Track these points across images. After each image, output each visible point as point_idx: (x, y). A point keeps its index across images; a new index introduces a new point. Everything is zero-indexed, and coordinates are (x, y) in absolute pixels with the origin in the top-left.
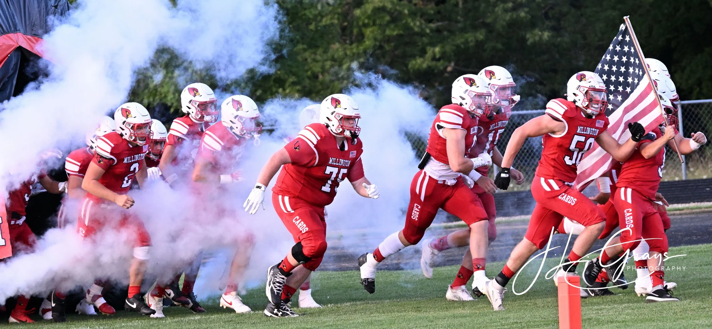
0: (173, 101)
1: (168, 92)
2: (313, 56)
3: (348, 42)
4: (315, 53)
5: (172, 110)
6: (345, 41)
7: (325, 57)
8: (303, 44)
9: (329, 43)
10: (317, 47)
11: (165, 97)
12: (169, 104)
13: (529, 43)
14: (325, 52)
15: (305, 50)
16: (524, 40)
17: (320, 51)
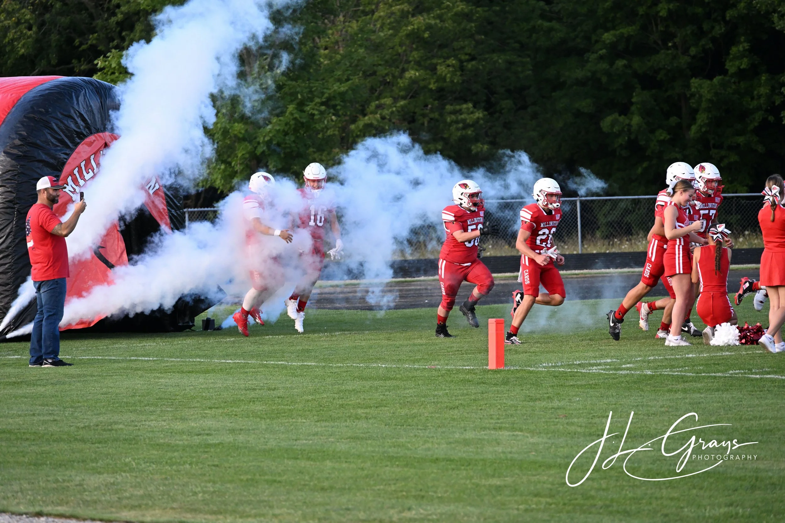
0: (220, 185)
1: (217, 178)
2: (320, 157)
3: (345, 147)
4: (321, 155)
5: (219, 192)
6: (343, 147)
7: (329, 158)
8: (313, 148)
9: (332, 148)
10: (323, 151)
11: (215, 182)
12: (217, 187)
13: (473, 152)
14: (329, 154)
15: (314, 152)
16: (470, 150)
17: (325, 153)
